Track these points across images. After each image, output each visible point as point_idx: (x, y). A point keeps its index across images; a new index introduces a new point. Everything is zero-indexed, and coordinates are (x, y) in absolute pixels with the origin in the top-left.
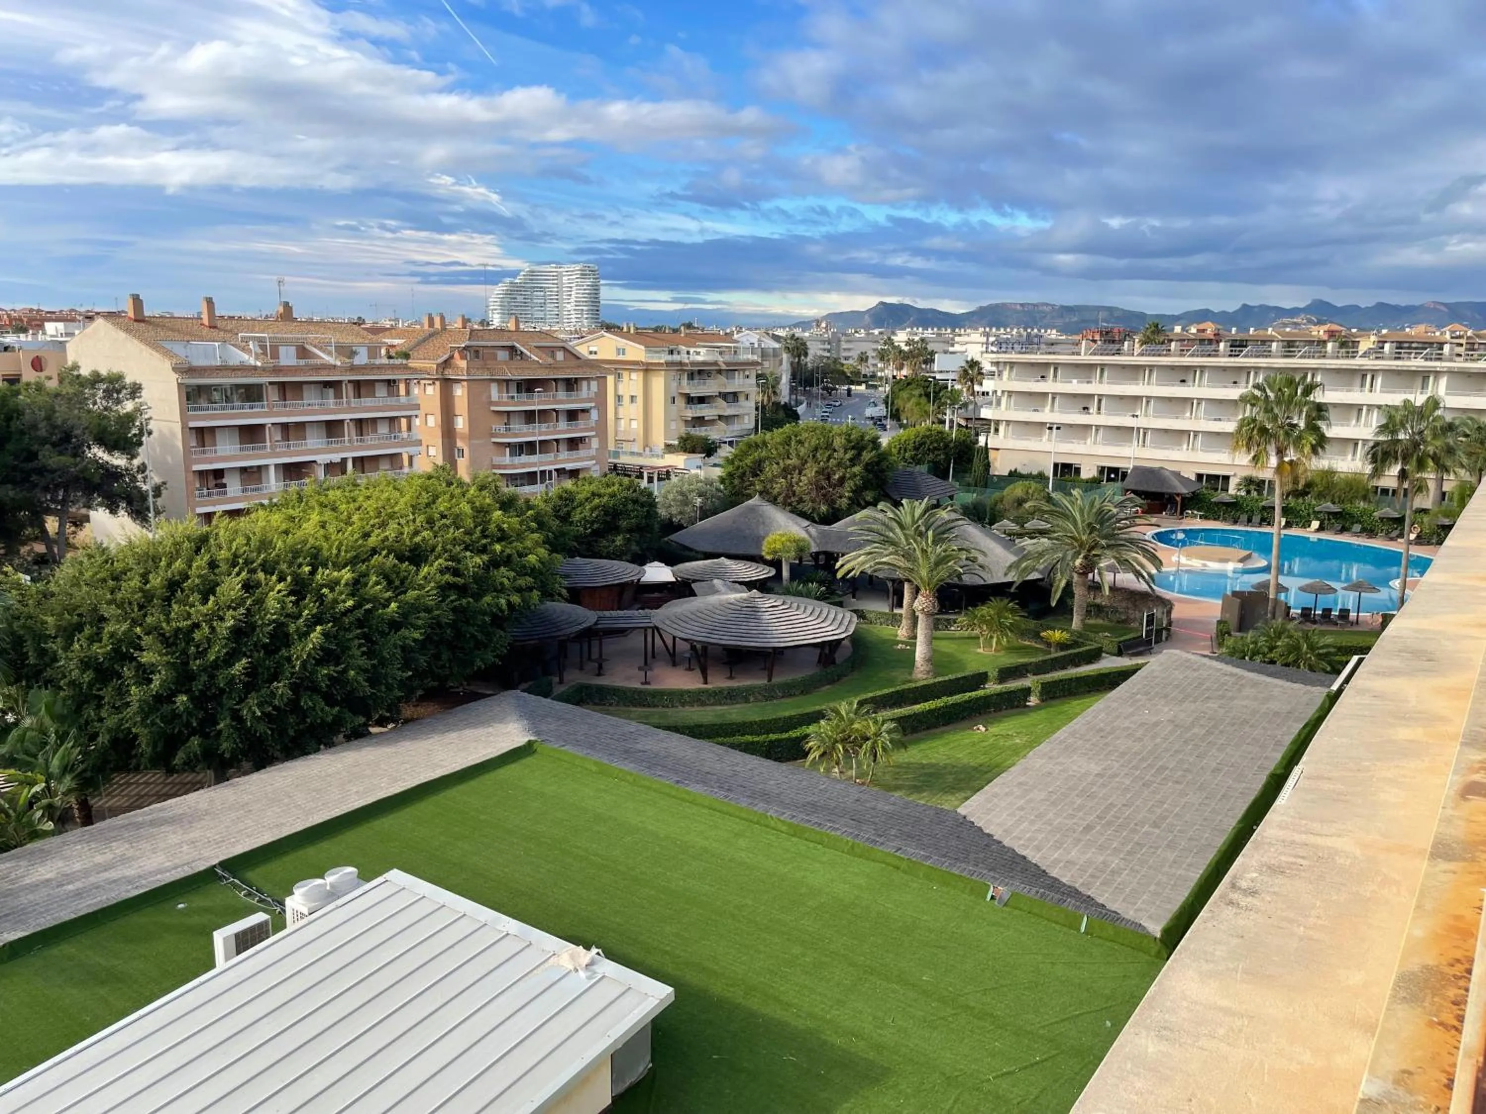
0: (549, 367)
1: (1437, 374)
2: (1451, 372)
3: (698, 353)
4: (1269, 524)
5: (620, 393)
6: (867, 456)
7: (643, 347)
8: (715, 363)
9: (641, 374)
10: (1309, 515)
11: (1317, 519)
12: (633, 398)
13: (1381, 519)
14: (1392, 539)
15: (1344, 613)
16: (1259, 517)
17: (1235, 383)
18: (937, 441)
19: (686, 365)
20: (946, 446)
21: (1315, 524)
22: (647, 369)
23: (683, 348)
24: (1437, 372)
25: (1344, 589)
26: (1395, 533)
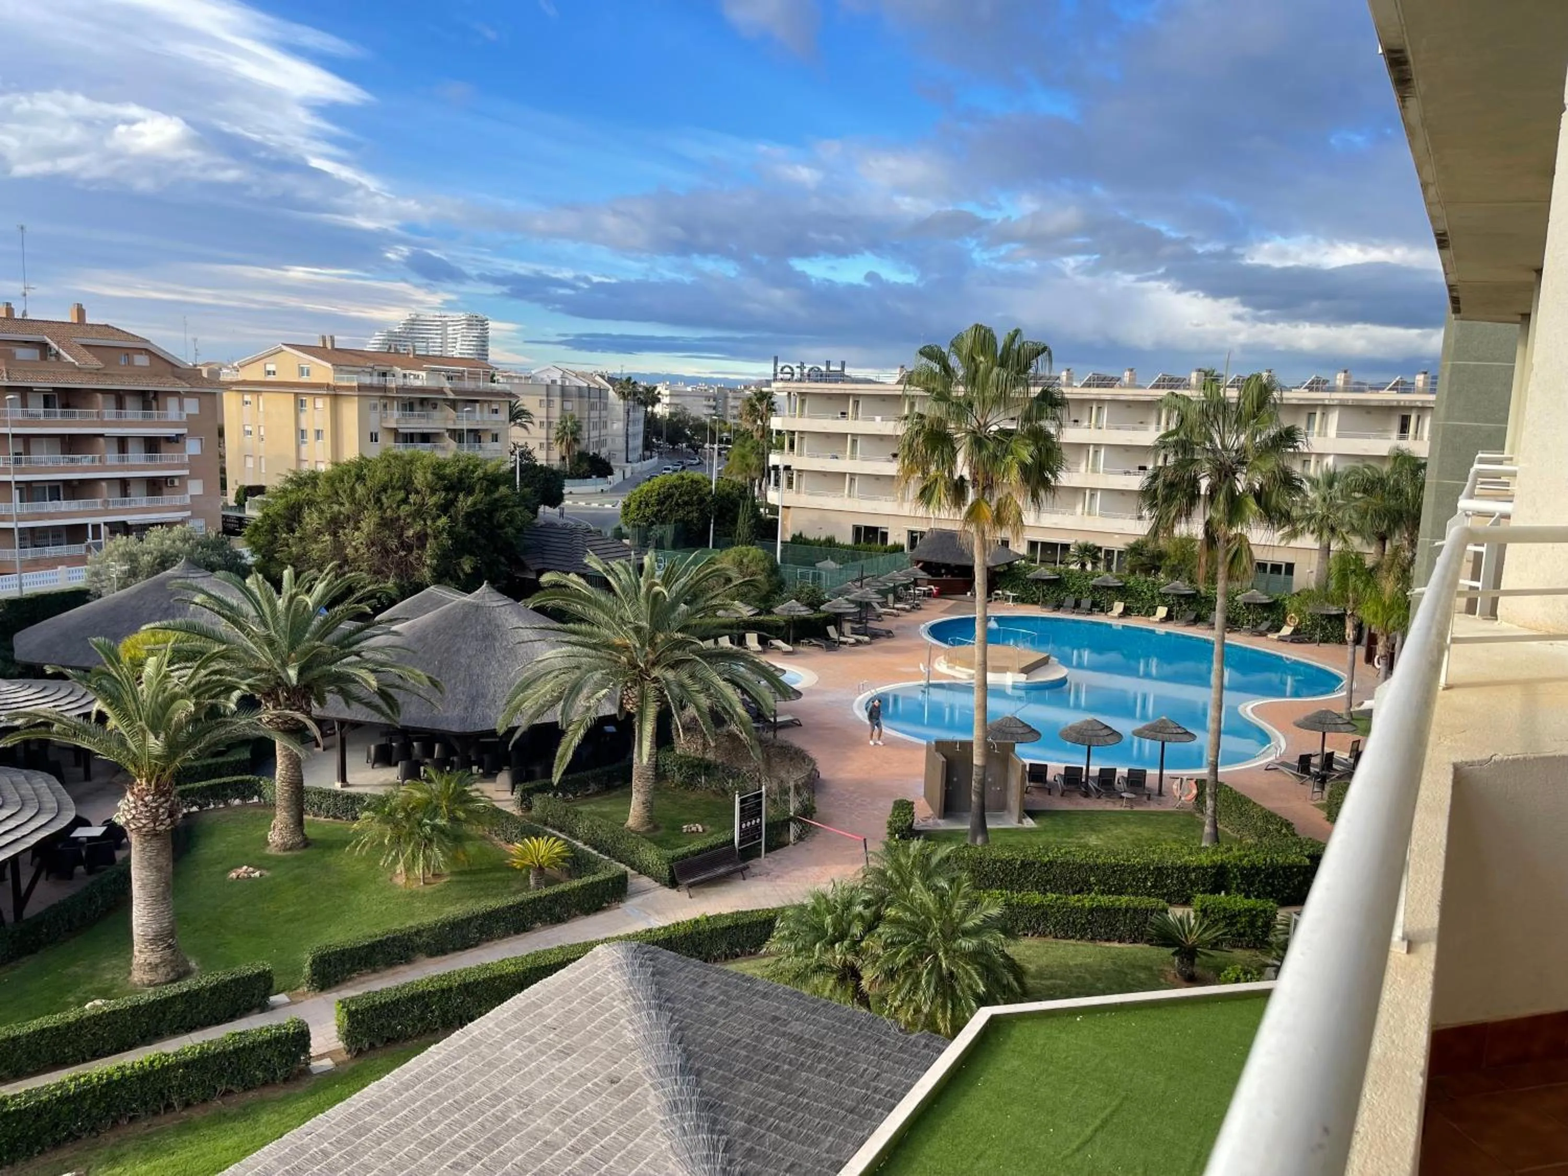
0: (96, 372)
1: (1326, 408)
2: (1343, 406)
3: (416, 377)
4: (1102, 610)
5: (303, 427)
6: (465, 503)
7: (329, 365)
8: (441, 391)
9: (328, 400)
10: (1153, 597)
11: (1164, 604)
12: (318, 433)
13: (1247, 605)
14: (1262, 634)
15: (1136, 779)
16: (1090, 600)
17: (1076, 421)
18: (688, 493)
19: (391, 390)
20: (702, 500)
21: (1162, 612)
22: (335, 394)
23: (397, 369)
24: (1325, 406)
25: (1139, 733)
26: (1264, 626)
